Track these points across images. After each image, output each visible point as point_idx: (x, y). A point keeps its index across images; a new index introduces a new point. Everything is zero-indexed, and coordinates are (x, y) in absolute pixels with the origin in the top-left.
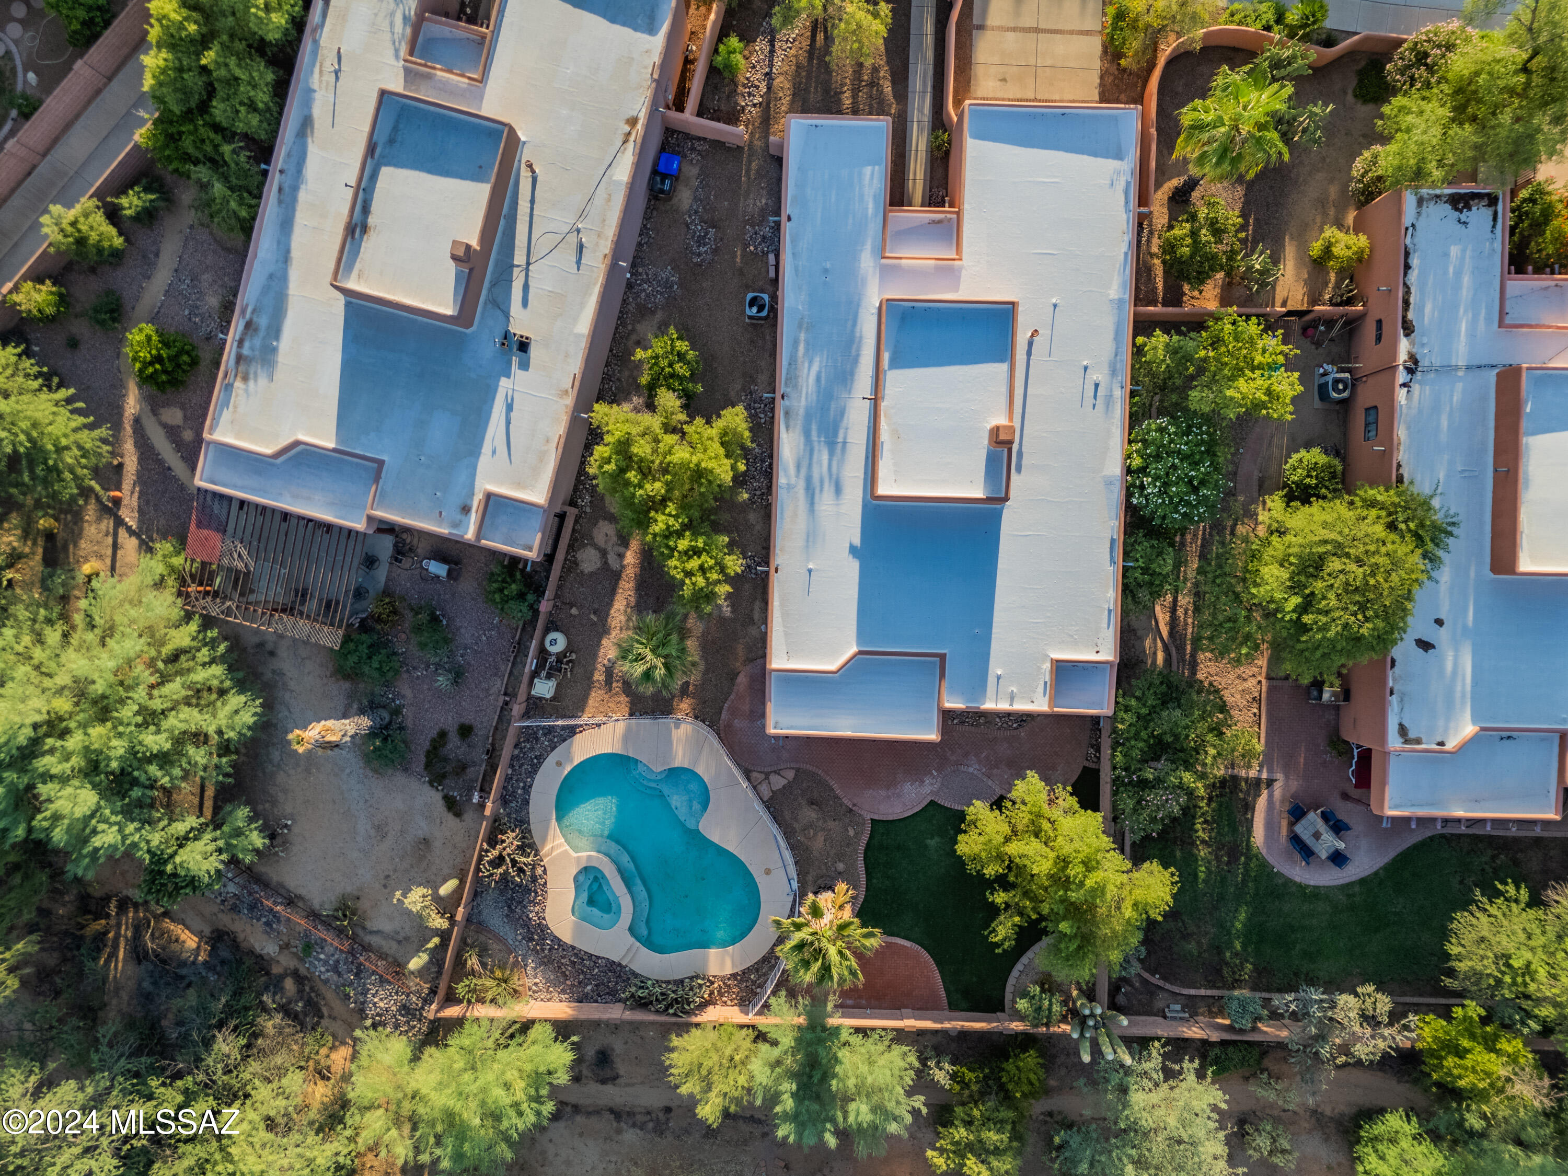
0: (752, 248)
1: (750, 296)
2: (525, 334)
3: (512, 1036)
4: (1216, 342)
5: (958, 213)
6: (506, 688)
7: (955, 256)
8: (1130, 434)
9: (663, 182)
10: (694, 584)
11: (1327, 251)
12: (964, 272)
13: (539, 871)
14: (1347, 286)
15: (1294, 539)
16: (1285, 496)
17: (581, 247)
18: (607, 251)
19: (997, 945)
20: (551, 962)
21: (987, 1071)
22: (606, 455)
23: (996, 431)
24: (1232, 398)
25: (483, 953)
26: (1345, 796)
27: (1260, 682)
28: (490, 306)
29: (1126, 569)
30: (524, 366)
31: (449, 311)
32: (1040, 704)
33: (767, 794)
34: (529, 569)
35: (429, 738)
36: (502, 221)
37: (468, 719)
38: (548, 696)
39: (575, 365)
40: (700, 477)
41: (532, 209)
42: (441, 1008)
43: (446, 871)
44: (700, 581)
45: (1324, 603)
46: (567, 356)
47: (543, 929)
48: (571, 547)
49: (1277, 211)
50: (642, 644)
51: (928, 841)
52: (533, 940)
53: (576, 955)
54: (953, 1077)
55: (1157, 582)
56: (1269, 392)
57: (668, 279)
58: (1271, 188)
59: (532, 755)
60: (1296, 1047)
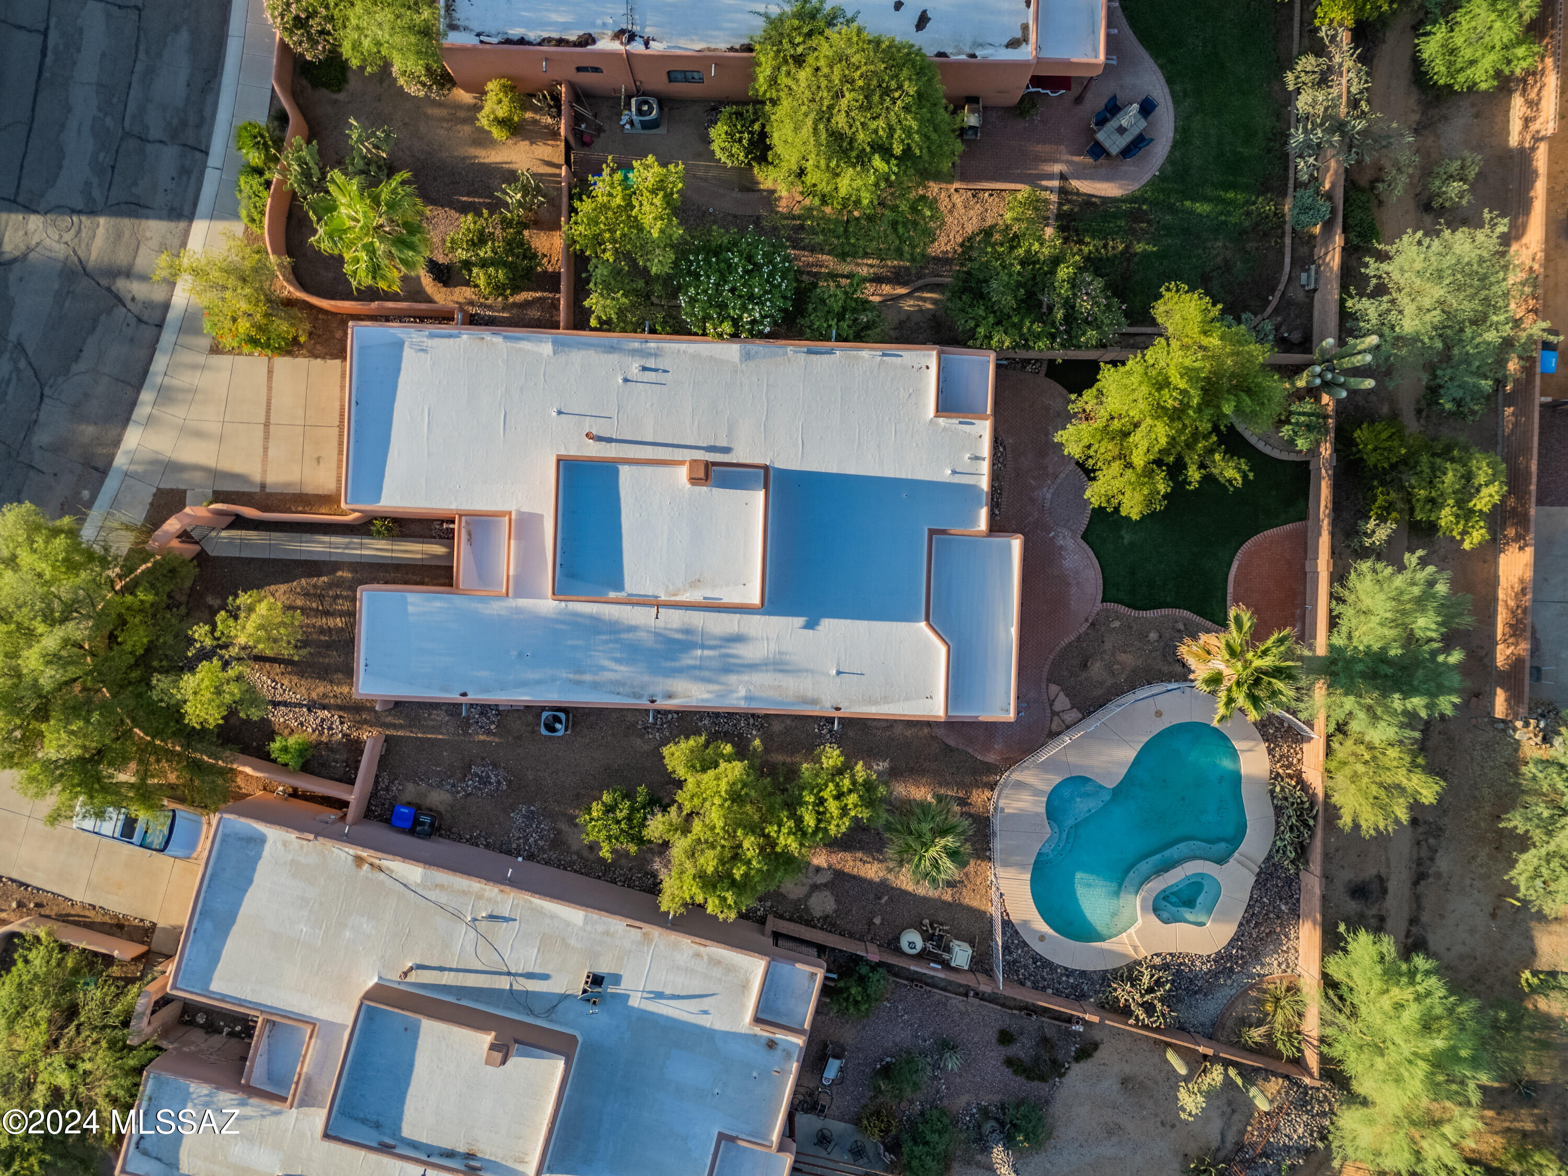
0: (493, 727)
1: (544, 732)
2: (584, 979)
3: (1341, 998)
4: (597, 240)
5: (460, 516)
6: (960, 994)
7: (507, 518)
8: (696, 334)
9: (423, 824)
10: (856, 806)
11: (502, 123)
12: (524, 509)
13: (1157, 961)
14: (539, 101)
15: (811, 162)
16: (760, 164)
17: (492, 917)
18: (496, 890)
19: (1245, 477)
20: (1255, 949)
21: (1375, 483)
22: (717, 902)
23: (694, 480)
24: (662, 231)
25: (1245, 1022)
26: (1079, 100)
27: (956, 190)
28: (553, 1016)
29: (841, 338)
30: (616, 979)
31: (560, 1064)
32: (984, 429)
33: (1075, 714)
34: (835, 976)
35: (1014, 1078)
36: (464, 1003)
37: (991, 1034)
38: (970, 952)
39: (617, 925)
40: (739, 796)
41: (451, 970)
42: (1307, 1071)
43: (1156, 1059)
44: (852, 799)
45: (881, 132)
46: (607, 933)
47: (1219, 958)
48: (809, 922)
49: (460, 173)
50: (920, 860)
51: (1126, 541)
52: (1231, 967)
53: (1248, 922)
54: (1382, 519)
55: (854, 305)
56: (654, 192)
57: (524, 816)
58: (435, 179)
59: (1032, 967)
60: (1353, 155)
